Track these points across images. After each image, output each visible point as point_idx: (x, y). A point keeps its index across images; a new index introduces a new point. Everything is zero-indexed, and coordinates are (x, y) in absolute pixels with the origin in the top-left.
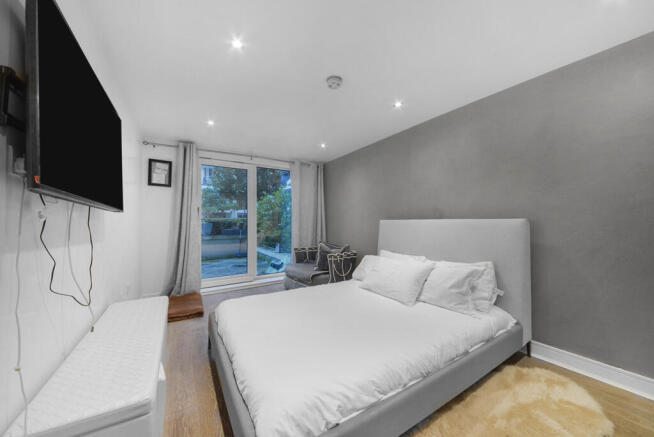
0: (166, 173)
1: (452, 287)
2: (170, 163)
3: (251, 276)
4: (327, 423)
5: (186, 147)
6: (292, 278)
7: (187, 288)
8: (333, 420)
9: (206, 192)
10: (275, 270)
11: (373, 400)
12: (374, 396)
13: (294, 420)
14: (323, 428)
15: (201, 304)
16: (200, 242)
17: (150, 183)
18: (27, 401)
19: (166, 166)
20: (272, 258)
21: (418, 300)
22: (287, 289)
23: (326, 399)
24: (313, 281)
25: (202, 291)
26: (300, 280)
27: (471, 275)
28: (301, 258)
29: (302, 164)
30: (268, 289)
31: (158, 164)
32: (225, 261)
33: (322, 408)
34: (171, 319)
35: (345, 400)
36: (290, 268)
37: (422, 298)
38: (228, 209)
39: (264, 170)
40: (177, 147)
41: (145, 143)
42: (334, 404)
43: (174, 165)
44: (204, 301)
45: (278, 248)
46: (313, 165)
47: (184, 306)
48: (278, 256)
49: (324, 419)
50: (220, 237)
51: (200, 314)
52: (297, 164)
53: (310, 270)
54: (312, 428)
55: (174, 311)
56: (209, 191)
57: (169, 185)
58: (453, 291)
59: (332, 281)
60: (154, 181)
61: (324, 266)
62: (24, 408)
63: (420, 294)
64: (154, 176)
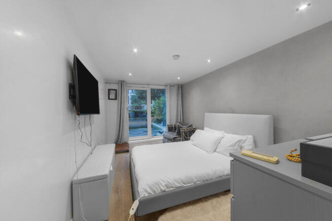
0: (115, 94)
1: (230, 146)
2: (116, 90)
3: (149, 136)
4: (161, 190)
5: (122, 83)
6: (166, 138)
7: (124, 141)
8: (163, 189)
9: (133, 97)
10: (160, 134)
11: (180, 185)
12: (180, 184)
13: (149, 186)
14: (159, 190)
15: (128, 147)
16: (128, 121)
17: (109, 99)
18: (78, 170)
19: (115, 92)
20: (159, 129)
21: (215, 151)
22: (164, 143)
23: (161, 182)
24: (174, 140)
25: (129, 142)
26: (169, 139)
27: (240, 141)
28: (171, 129)
29: (171, 86)
30: (156, 142)
31: (112, 91)
32: (140, 129)
33: (159, 184)
34: (117, 152)
35: (168, 183)
36: (165, 134)
37: (217, 150)
38: (142, 104)
39: (154, 90)
40: (119, 83)
41: (107, 83)
42: (164, 184)
43: (117, 91)
44: (130, 146)
45: (162, 124)
46: (176, 86)
47: (122, 148)
48: (162, 128)
49: (160, 188)
50: (138, 118)
51: (128, 151)
52: (168, 87)
53: (173, 135)
54: (156, 190)
55: (118, 149)
56: (134, 96)
57: (116, 99)
58: (231, 148)
59: (183, 141)
60: (111, 98)
61: (179, 134)
62: (77, 172)
63: (216, 149)
64: (110, 96)
